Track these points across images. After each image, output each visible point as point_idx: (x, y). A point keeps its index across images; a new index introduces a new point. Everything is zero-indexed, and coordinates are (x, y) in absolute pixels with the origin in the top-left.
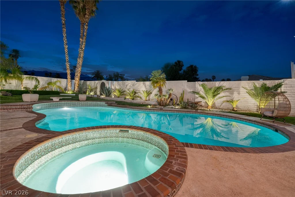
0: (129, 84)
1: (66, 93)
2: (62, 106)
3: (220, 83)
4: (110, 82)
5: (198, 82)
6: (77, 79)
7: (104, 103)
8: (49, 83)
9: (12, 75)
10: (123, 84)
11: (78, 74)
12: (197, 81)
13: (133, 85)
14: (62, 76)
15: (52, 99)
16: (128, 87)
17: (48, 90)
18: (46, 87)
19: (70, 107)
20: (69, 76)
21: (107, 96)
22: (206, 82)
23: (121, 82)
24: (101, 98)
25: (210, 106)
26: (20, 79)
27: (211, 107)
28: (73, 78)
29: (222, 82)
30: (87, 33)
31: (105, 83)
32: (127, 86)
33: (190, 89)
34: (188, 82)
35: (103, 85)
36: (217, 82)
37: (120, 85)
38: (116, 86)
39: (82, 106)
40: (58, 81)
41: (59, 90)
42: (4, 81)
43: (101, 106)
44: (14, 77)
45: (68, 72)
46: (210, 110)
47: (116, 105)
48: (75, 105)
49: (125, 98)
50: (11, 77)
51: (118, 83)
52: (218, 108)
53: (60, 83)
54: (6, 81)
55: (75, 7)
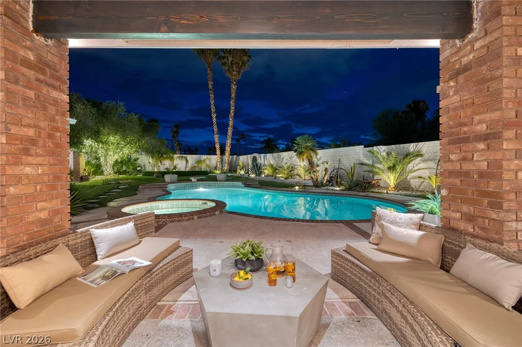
0: (286, 157)
1: (214, 173)
2: (197, 187)
3: (416, 146)
4: (262, 155)
5: (378, 147)
6: (227, 154)
7: (240, 184)
8: (199, 162)
9: (165, 156)
10: (279, 157)
11: (228, 149)
12: (375, 146)
13: (290, 158)
14: (212, 151)
15: (191, 180)
16: (285, 161)
17: (197, 170)
18: (195, 167)
19: (206, 188)
20: (218, 152)
21: (257, 175)
22: (393, 146)
23: (275, 155)
24: (251, 178)
25: (392, 187)
26: (172, 159)
27: (394, 188)
28: (223, 153)
29: (420, 143)
30: (237, 94)
31: (257, 158)
32: (283, 159)
33: (368, 160)
34: (364, 147)
35: (255, 159)
36: (412, 144)
37: (275, 159)
38: (271, 160)
39: (218, 187)
40: (208, 158)
41: (208, 170)
42: (159, 163)
43: (237, 187)
44: (167, 158)
45: (218, 146)
46: (387, 193)
47: (258, 186)
48: (211, 186)
49: (276, 178)
50: (165, 158)
51: (273, 155)
52: (415, 189)
53: (210, 161)
54: (161, 162)
55: (224, 64)
